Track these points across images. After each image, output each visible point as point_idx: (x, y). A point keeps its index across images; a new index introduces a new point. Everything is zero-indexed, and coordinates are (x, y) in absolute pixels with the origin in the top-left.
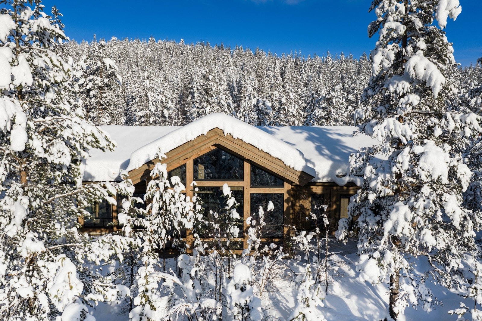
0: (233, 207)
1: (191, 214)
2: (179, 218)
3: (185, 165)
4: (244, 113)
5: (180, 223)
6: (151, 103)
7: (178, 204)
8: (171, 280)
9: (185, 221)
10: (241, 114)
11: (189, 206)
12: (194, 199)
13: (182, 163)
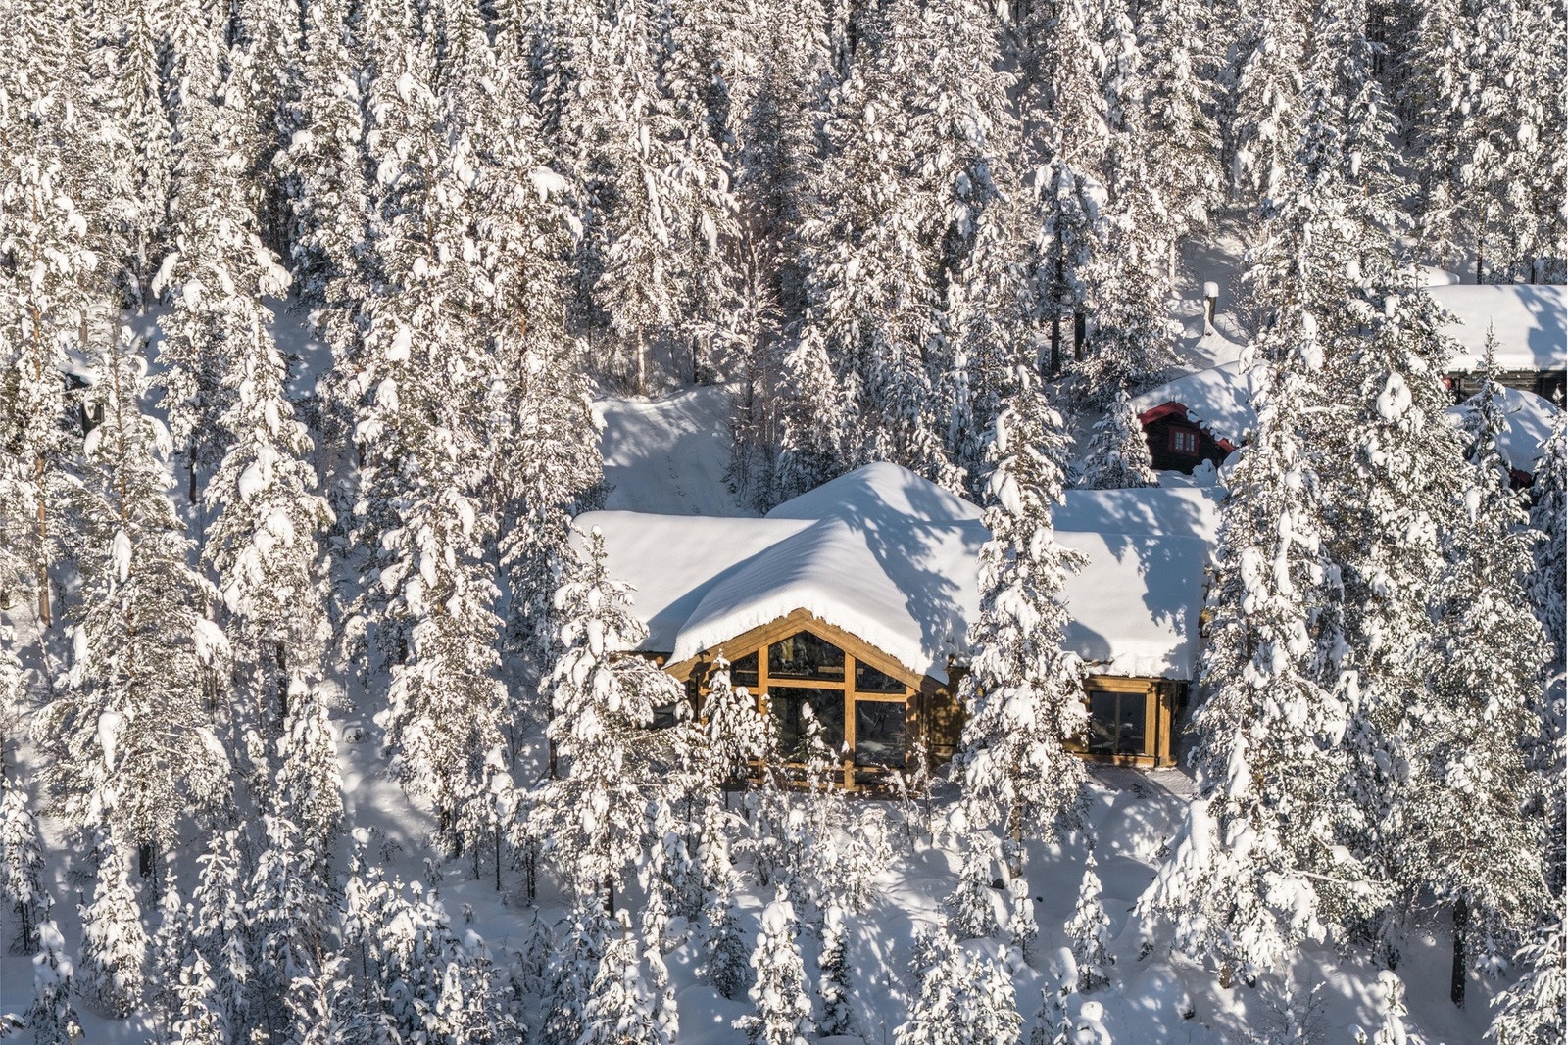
0: (816, 733)
1: (763, 738)
2: (746, 743)
3: (756, 654)
4: (986, 264)
5: (748, 750)
6: (657, 210)
7: (745, 725)
8: (737, 820)
9: (754, 747)
10: (976, 266)
11: (760, 727)
12: (767, 718)
13: (752, 650)
